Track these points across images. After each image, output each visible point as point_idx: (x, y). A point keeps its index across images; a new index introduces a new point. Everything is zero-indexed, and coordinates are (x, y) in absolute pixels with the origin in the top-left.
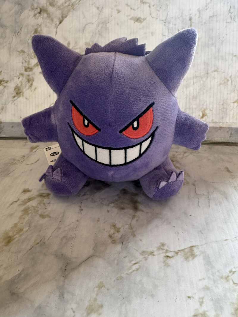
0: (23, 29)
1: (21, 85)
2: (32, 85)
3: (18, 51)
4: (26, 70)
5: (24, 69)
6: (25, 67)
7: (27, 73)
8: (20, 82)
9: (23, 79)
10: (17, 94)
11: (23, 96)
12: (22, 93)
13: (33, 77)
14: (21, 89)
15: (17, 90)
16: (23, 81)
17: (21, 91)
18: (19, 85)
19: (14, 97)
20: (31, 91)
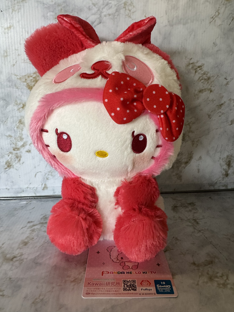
0: (9, 119)
1: (11, 160)
2: (20, 160)
3: (6, 136)
4: (14, 150)
5: (12, 149)
6: (13, 147)
7: (15, 152)
8: (10, 158)
9: (12, 156)
10: (8, 166)
11: (13, 168)
12: (12, 166)
13: (20, 155)
14: (12, 163)
15: (8, 163)
16: (12, 157)
17: (11, 164)
18: (10, 160)
19: (6, 168)
20: (20, 164)
